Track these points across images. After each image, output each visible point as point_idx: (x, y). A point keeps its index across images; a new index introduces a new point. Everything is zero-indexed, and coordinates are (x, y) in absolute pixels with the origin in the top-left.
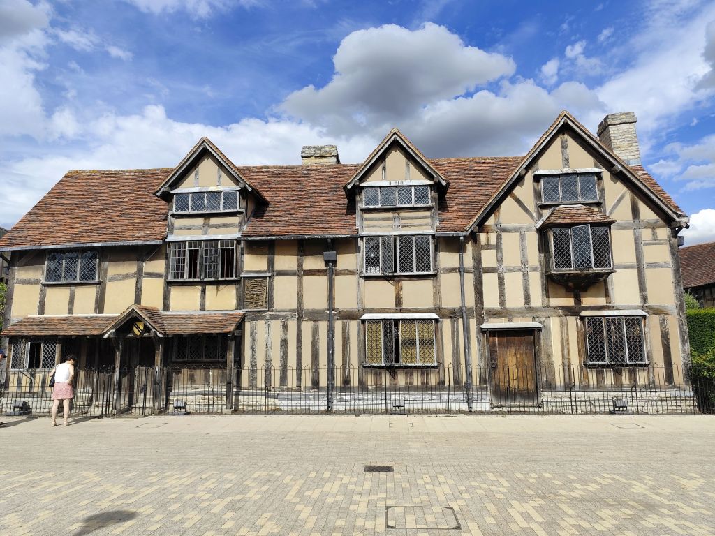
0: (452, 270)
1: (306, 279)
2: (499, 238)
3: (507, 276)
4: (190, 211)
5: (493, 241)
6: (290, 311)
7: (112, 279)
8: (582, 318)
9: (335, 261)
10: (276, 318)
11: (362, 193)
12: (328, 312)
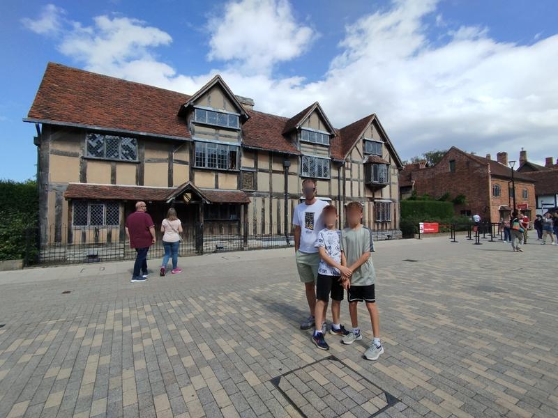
0: (335, 178)
1: (274, 175)
2: (351, 165)
3: (353, 182)
4: (207, 123)
5: (349, 167)
6: (266, 192)
7: (149, 161)
8: (375, 203)
9: (288, 167)
10: (259, 196)
11: (300, 132)
12: (285, 194)
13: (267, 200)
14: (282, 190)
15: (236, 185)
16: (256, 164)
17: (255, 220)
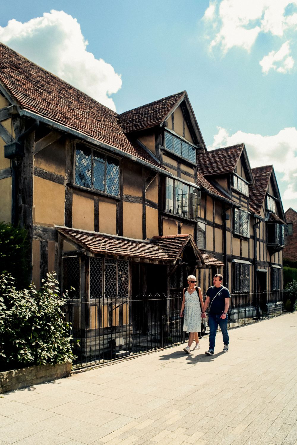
0: (252, 237)
1: (216, 230)
3: (261, 243)
4: (174, 152)
5: (258, 225)
7: (127, 199)
8: (271, 268)
11: (232, 178)
12: (223, 256)
14: (221, 250)
16: (205, 213)
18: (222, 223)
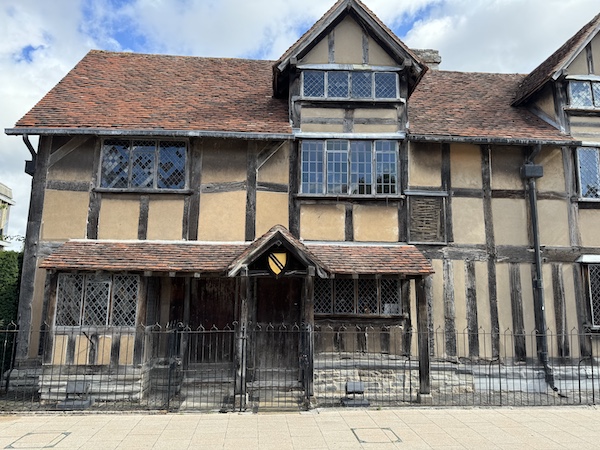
1: (496, 202)
4: (326, 97)
6: (478, 246)
7: (209, 189)
9: (537, 178)
10: (458, 256)
11: (565, 89)
12: (533, 250)
13: (482, 267)
14: (520, 240)
15: (396, 231)
16: (446, 177)
17: (450, 321)
18: (523, 185)
